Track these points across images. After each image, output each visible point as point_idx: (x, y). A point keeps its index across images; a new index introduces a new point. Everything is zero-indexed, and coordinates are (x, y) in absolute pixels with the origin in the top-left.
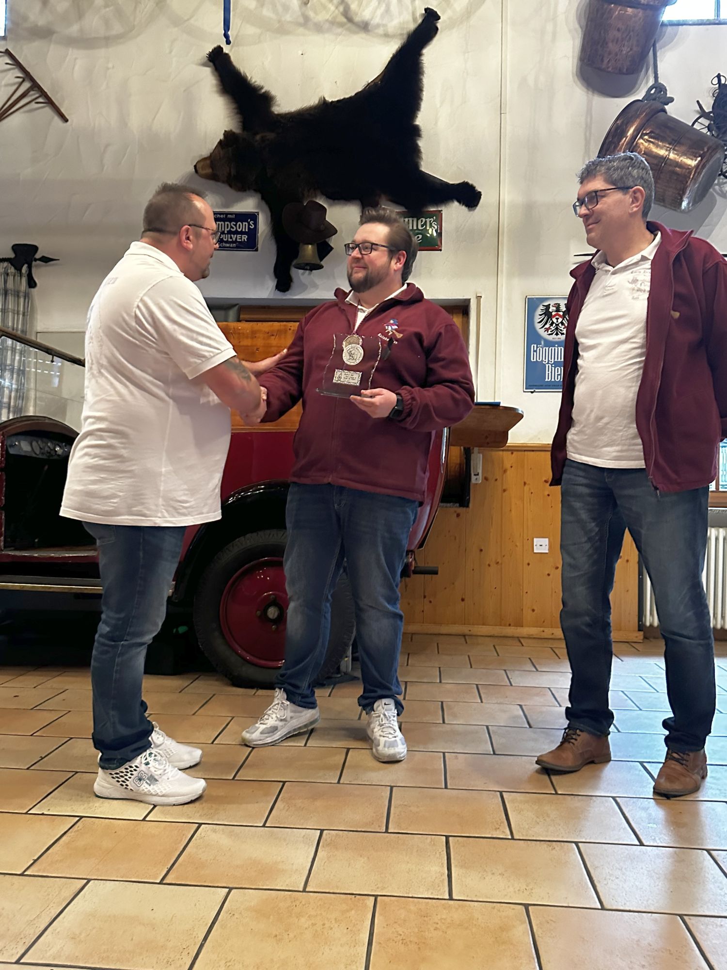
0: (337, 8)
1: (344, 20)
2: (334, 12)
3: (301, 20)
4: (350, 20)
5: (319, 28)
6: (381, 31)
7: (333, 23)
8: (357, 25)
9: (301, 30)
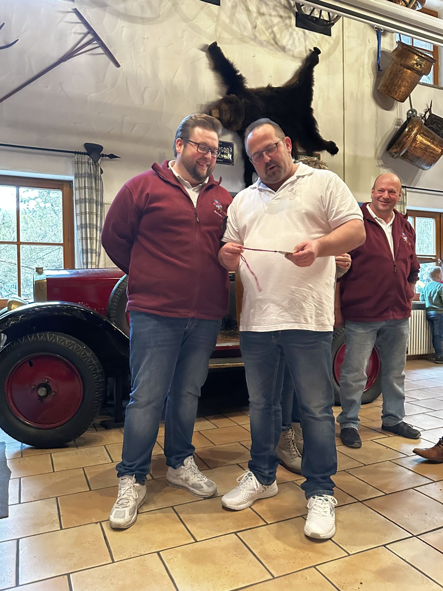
0: (270, 34)
1: (273, 43)
2: (269, 37)
3: (253, 37)
4: (276, 43)
5: (261, 44)
6: (291, 53)
7: (268, 42)
8: (279, 46)
9: (252, 42)
